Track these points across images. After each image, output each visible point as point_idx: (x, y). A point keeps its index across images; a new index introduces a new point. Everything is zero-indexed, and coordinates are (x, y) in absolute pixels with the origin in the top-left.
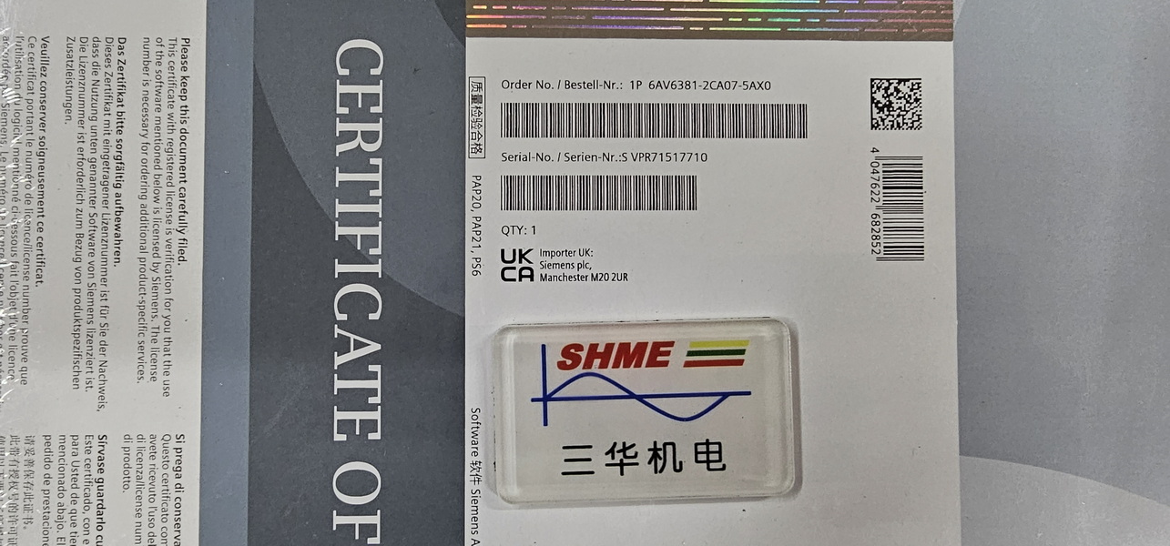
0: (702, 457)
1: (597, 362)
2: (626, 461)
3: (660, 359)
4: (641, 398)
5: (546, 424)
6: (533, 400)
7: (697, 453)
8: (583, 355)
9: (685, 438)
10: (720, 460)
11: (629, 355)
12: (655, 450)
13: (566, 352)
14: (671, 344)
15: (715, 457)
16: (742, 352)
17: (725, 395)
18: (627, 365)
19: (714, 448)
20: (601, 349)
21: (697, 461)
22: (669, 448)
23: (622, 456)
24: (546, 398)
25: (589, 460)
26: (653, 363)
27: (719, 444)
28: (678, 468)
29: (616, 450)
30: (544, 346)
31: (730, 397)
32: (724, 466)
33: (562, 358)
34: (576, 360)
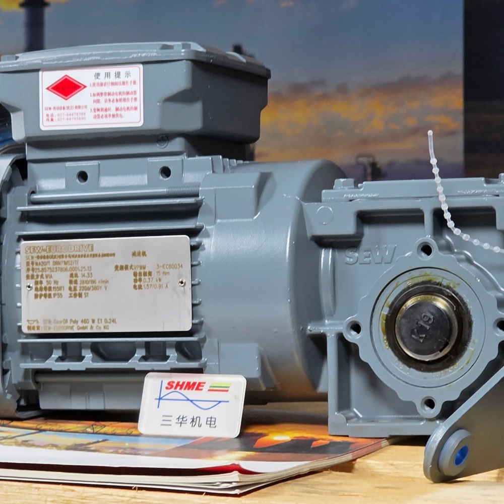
0: (209, 423)
1: (179, 388)
2: (183, 422)
4: (191, 401)
5: (158, 407)
6: (156, 399)
7: (207, 421)
9: (204, 415)
10: (215, 424)
11: (190, 386)
12: (193, 419)
13: (169, 384)
14: (205, 383)
15: (212, 423)
16: (228, 387)
17: (220, 402)
18: (188, 389)
20: (181, 383)
22: (198, 419)
24: (160, 399)
25: (171, 421)
26: (197, 389)
27: (215, 419)
28: (200, 426)
29: (180, 418)
30: (162, 381)
31: (222, 403)
33: (167, 386)
34: (172, 386)
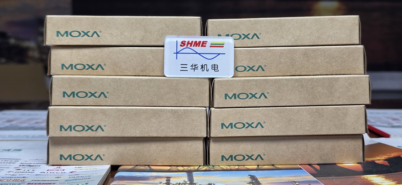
0: (213, 68)
1: (189, 45)
2: (195, 68)
3: (204, 45)
4: (199, 54)
5: (177, 59)
6: (174, 53)
7: (212, 67)
8: (186, 43)
9: (210, 64)
10: (217, 69)
11: (197, 44)
12: (202, 66)
13: (182, 43)
14: (207, 42)
15: (216, 68)
16: (224, 44)
17: (219, 54)
18: (196, 46)
19: (216, 66)
20: (190, 42)
21: (212, 69)
22: (206, 66)
23: (194, 67)
24: (177, 53)
25: (187, 68)
26: (202, 46)
27: (217, 65)
28: (207, 70)
29: (193, 65)
30: (177, 41)
31: (220, 55)
32: (218, 71)
33: (181, 44)
34: (184, 44)
